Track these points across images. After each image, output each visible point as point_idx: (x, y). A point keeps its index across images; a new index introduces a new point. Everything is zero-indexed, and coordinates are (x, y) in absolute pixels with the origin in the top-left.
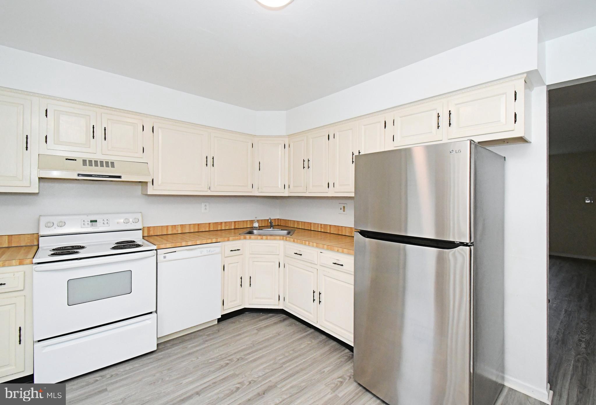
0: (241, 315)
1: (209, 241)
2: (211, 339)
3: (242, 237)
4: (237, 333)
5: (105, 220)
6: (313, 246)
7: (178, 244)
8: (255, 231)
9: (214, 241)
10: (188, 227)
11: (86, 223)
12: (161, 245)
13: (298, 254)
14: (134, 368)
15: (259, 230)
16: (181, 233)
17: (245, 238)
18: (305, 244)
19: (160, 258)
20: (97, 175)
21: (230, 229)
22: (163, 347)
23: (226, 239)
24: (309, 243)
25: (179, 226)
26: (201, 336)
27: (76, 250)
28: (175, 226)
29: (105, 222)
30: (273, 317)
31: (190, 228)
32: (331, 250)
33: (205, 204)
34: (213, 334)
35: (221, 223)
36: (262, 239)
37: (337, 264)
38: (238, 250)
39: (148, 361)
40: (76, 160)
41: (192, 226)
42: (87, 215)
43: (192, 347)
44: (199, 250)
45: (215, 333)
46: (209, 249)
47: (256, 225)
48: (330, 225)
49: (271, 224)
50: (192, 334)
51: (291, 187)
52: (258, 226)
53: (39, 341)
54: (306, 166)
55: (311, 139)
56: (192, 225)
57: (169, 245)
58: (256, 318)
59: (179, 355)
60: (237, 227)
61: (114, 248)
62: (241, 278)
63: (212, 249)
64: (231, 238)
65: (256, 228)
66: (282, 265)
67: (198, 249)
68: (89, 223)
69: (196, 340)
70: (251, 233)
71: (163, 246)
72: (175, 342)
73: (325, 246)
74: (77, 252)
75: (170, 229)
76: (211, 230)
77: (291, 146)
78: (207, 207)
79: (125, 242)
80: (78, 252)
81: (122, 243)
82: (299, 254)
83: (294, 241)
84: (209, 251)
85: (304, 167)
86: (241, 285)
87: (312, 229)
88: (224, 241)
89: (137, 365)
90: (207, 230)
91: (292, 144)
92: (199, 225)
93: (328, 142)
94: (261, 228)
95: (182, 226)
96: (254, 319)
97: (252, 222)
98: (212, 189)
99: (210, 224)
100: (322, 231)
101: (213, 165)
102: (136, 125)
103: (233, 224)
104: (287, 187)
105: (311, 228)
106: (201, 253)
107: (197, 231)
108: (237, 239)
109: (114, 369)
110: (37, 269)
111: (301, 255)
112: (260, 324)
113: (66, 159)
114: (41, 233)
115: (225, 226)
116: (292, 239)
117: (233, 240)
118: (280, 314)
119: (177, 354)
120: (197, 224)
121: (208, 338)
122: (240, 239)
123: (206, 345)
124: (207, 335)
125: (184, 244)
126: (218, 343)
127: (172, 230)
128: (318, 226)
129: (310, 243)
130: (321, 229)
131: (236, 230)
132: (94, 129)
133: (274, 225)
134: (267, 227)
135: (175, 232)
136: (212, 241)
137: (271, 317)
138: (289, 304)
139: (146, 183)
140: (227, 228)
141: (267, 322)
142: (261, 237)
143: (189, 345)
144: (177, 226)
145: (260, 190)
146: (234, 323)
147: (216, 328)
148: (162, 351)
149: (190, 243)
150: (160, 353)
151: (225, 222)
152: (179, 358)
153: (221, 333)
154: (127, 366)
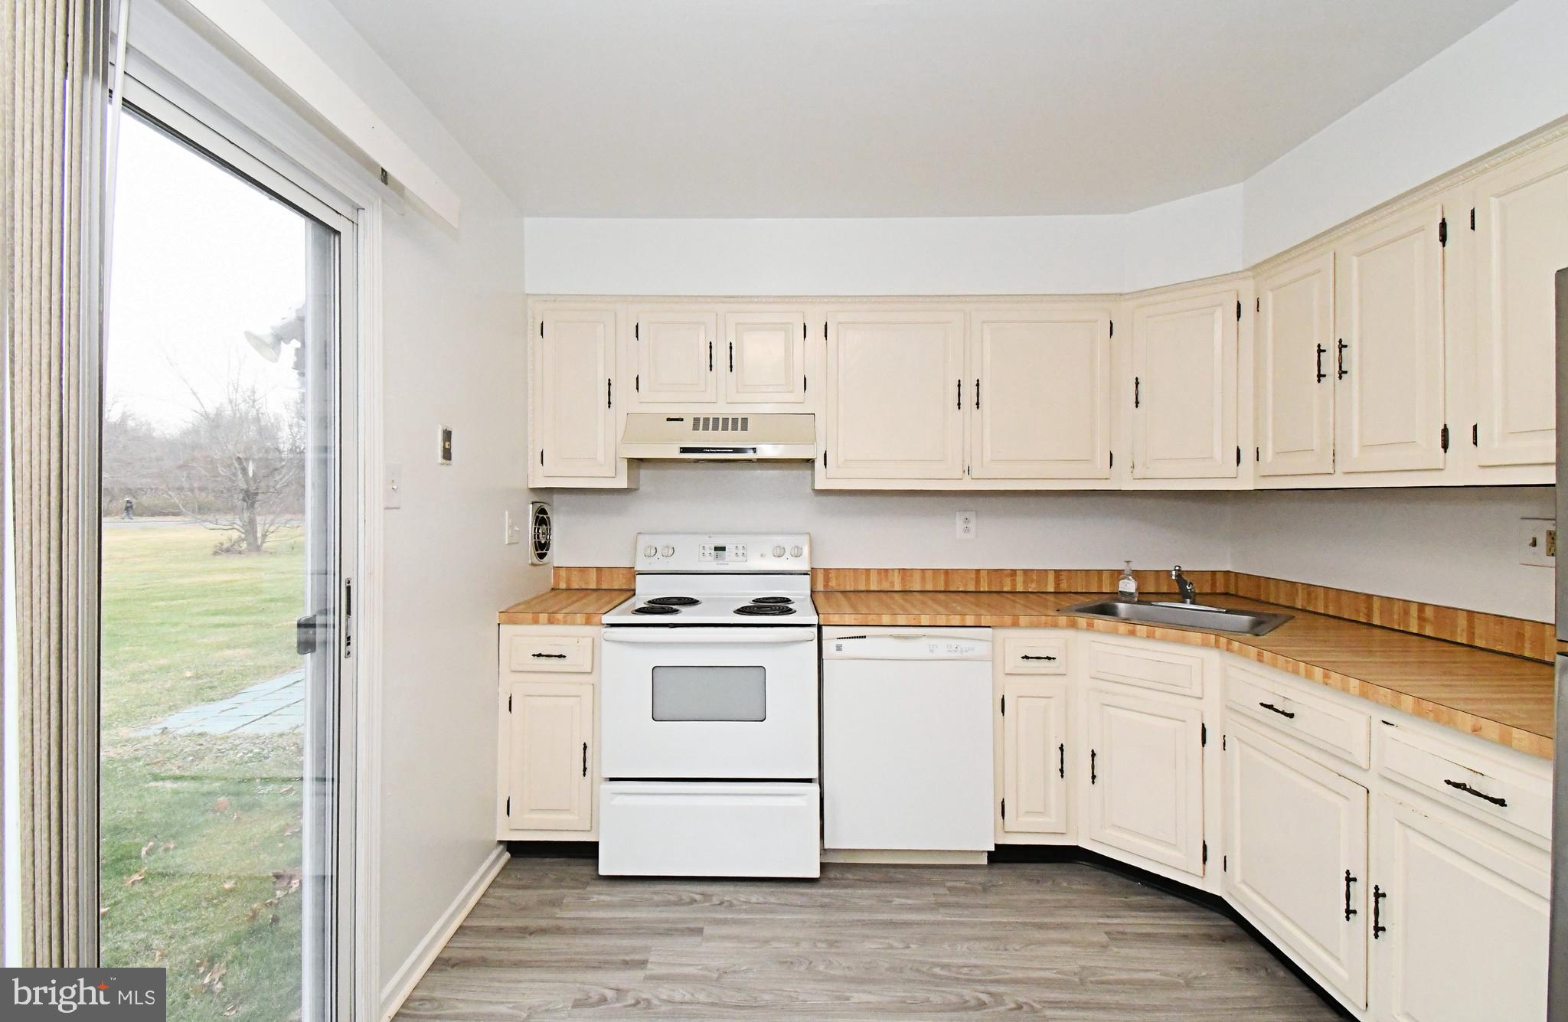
0: (1066, 866)
1: (956, 620)
2: (957, 905)
3: (1063, 620)
4: (1037, 920)
5: (740, 547)
6: (1345, 690)
7: (872, 619)
8: (1122, 607)
9: (970, 620)
10: (917, 576)
11: (707, 552)
12: (831, 616)
13: (1277, 711)
14: (765, 903)
15: (1139, 602)
16: (900, 589)
17: (1073, 625)
18: (1309, 676)
19: (829, 647)
20: (712, 448)
21: (1043, 593)
22: (839, 876)
23: (1008, 619)
24: (1326, 676)
25: (896, 572)
26: (930, 884)
27: (674, 607)
28: (886, 570)
29: (740, 552)
30: (1182, 914)
31: (923, 579)
32: (1437, 720)
33: (967, 515)
34: (966, 891)
35: (1013, 572)
36: (1132, 633)
37: (1471, 791)
38: (1049, 658)
39: (798, 900)
40: (682, 420)
41: (929, 575)
42: (710, 534)
43: (903, 908)
44: (925, 641)
45: (973, 890)
46: (954, 643)
47: (1129, 586)
48: (1470, 613)
49: (1182, 587)
50: (912, 870)
51: (1268, 455)
52: (1136, 590)
53: (612, 779)
54: (1330, 366)
55: (1355, 259)
56: (930, 572)
57: (848, 619)
58: (1112, 894)
59: (866, 916)
60: (1064, 587)
61: (742, 611)
62: (1061, 749)
63: (964, 644)
64: (1023, 620)
65: (1126, 597)
66: (1213, 737)
67: (924, 638)
68: (713, 551)
69: (917, 891)
70: (1106, 610)
71: (836, 619)
72: (870, 875)
73: (1408, 701)
74: (675, 611)
75: (874, 577)
76: (982, 590)
77: (1267, 305)
78: (972, 525)
79: (771, 601)
80: (678, 610)
81: (765, 601)
82: (1283, 713)
83: (1260, 659)
84: (954, 648)
85: (1320, 376)
86: (1062, 771)
87: (1376, 621)
88: (1002, 626)
89: (772, 900)
90: (972, 588)
91: (1270, 295)
92: (947, 572)
93: (1440, 255)
94: (1144, 598)
95: (903, 571)
96: (1105, 893)
97: (1117, 575)
98: (975, 473)
99: (978, 571)
100: (1429, 631)
101: (978, 404)
102: (791, 326)
103: (1051, 577)
104: (1248, 456)
105: (1369, 614)
106: (932, 651)
107: (943, 589)
108: (1046, 626)
109: (729, 888)
110: (607, 636)
111: (1291, 716)
112: (1125, 921)
113: (668, 420)
114: (638, 568)
115: (1025, 582)
116: (1253, 651)
117: (1032, 626)
118: (1212, 910)
119: (861, 910)
120: (941, 571)
121: (952, 899)
122: (1055, 626)
123: (939, 918)
124: (950, 889)
125: (886, 619)
126: (974, 925)
127: (880, 582)
128: (1406, 613)
129: (1333, 674)
130: (1421, 626)
131: (1060, 596)
132: (713, 349)
133: (1200, 594)
134: (1168, 596)
135: (886, 586)
136: (963, 620)
137: (1174, 909)
138: (1243, 887)
139: (810, 462)
140: (1033, 587)
141: (1151, 921)
142: (1130, 627)
143: (898, 897)
144: (890, 571)
145: (1138, 473)
146: (1038, 881)
147: (980, 878)
148: (833, 886)
149: (901, 620)
150: (826, 891)
151: (1025, 571)
152: (864, 924)
153: (991, 899)
154: (756, 893)
